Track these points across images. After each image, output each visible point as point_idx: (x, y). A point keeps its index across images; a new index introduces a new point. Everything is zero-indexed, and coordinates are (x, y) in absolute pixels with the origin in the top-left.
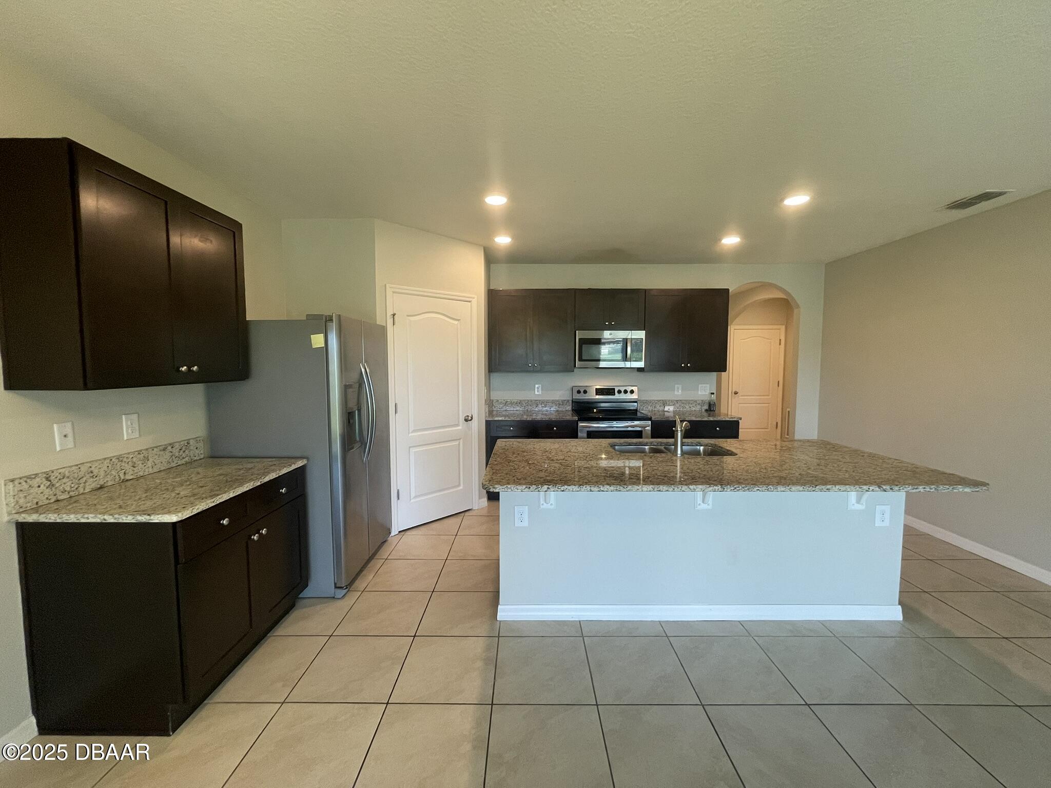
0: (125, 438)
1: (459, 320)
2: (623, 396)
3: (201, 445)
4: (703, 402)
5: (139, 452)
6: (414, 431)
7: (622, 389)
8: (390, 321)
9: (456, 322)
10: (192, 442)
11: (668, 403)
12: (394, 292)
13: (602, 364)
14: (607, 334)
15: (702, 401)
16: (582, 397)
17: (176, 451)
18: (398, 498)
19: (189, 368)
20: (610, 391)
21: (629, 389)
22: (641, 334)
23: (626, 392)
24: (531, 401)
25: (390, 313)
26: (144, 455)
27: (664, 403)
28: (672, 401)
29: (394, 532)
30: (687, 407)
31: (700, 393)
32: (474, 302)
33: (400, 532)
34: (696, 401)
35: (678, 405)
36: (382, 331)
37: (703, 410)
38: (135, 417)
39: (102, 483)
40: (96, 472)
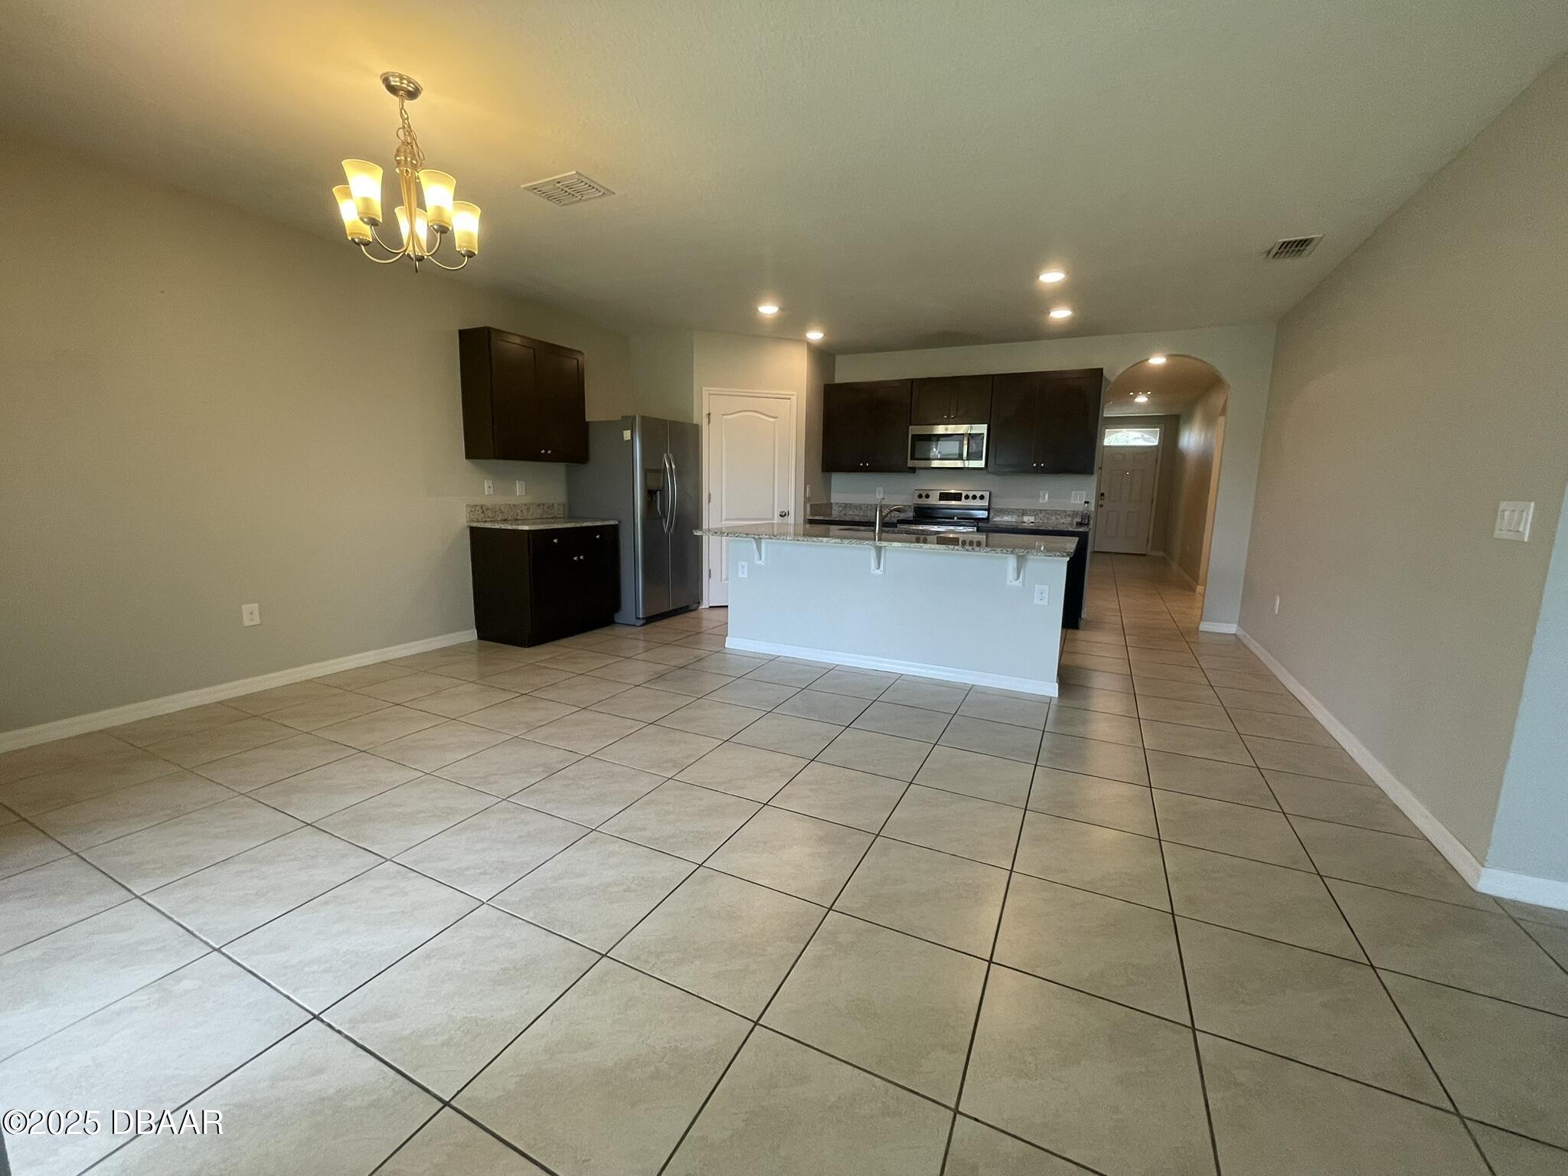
0: (518, 494)
1: (776, 418)
2: (971, 503)
3: (561, 508)
4: (1075, 514)
5: (525, 505)
6: (726, 520)
7: (971, 494)
8: (705, 420)
9: (773, 420)
10: (555, 505)
11: (1028, 512)
12: (710, 394)
13: (935, 464)
14: (940, 429)
15: (1074, 511)
16: (924, 501)
17: (546, 508)
18: (710, 577)
19: (546, 451)
20: (957, 497)
21: (978, 494)
22: (982, 429)
23: (974, 497)
24: (871, 505)
25: (705, 412)
26: (528, 507)
27: (1024, 513)
28: (1034, 511)
29: (705, 605)
30: (1053, 518)
31: (1072, 501)
32: (794, 398)
33: (711, 607)
34: (1065, 511)
35: (1041, 516)
36: (697, 429)
37: (1075, 523)
38: (523, 483)
39: (506, 517)
40: (503, 510)
